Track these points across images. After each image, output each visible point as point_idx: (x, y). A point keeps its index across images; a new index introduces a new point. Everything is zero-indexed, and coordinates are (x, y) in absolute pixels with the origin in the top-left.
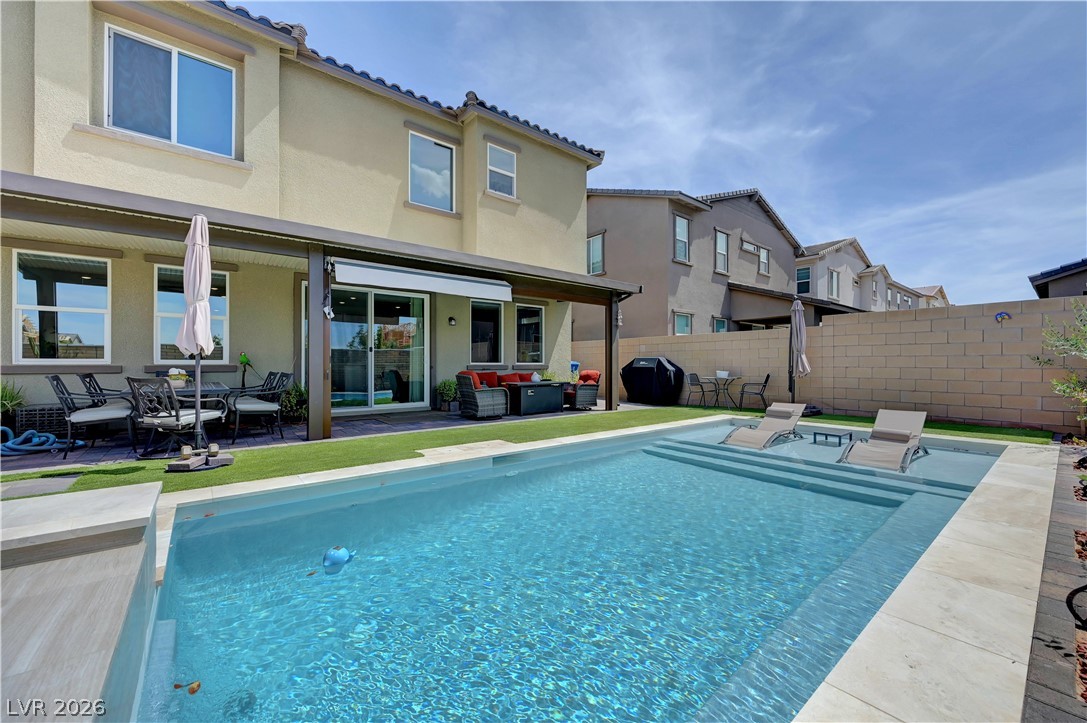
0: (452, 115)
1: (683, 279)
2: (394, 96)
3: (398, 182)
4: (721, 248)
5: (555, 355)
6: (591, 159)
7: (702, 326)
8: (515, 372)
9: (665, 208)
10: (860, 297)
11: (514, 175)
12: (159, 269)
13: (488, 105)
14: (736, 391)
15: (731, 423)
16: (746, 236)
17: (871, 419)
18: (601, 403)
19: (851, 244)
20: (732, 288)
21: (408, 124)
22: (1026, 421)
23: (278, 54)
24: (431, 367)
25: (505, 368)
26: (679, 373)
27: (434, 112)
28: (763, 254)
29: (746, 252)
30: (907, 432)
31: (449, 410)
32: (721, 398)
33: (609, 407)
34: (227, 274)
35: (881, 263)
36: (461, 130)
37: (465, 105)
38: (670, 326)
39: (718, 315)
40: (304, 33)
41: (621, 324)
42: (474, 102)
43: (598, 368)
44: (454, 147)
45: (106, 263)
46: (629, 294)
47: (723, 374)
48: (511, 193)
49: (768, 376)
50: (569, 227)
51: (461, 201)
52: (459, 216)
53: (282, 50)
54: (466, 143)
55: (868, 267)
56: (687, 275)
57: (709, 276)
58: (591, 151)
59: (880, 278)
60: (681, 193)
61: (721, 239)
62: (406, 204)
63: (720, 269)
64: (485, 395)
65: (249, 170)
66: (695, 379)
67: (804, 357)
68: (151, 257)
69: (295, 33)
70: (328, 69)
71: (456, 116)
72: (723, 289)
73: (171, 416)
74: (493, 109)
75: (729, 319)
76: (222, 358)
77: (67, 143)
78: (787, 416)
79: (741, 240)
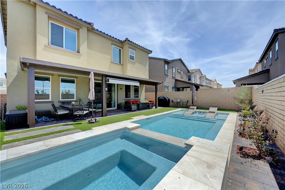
0: (122, 42)
1: (167, 78)
2: (110, 38)
3: (110, 57)
4: (174, 72)
5: (142, 96)
6: (149, 52)
7: (170, 89)
8: (134, 100)
9: (163, 62)
10: (200, 82)
11: (134, 56)
12: (61, 78)
13: (130, 41)
14: (181, 104)
15: (182, 110)
16: (179, 69)
17: (209, 109)
18: (154, 107)
19: (199, 70)
20: (176, 80)
21: (112, 44)
22: (232, 109)
23: (87, 28)
24: (117, 100)
25: (132, 99)
26: (169, 100)
27: (118, 41)
28: (182, 72)
29: (179, 72)
30: (214, 111)
31: (122, 109)
32: (178, 105)
33: (156, 108)
34: (75, 79)
35: (204, 74)
36: (123, 45)
37: (125, 40)
38: (164, 89)
39: (173, 86)
40: (93, 24)
41: (158, 90)
42: (127, 40)
43: (154, 99)
44: (121, 49)
45: (50, 77)
46: (161, 83)
47: (179, 100)
48: (134, 60)
49: (188, 101)
50: (145, 67)
51: (123, 61)
52: (122, 65)
53: (88, 27)
54: (124, 48)
55: (202, 75)
56: (167, 77)
57: (172, 77)
58: (150, 51)
59: (204, 77)
60: (167, 59)
61: (174, 69)
62: (112, 62)
63: (174, 76)
64: (133, 106)
65: (81, 55)
66: (172, 101)
67: (195, 97)
68: (59, 76)
69: (92, 25)
70: (97, 32)
71: (122, 43)
72: (174, 80)
73: (82, 112)
74: (131, 42)
75: (176, 87)
76: (74, 99)
77: (43, 49)
78: (193, 109)
79: (178, 69)
